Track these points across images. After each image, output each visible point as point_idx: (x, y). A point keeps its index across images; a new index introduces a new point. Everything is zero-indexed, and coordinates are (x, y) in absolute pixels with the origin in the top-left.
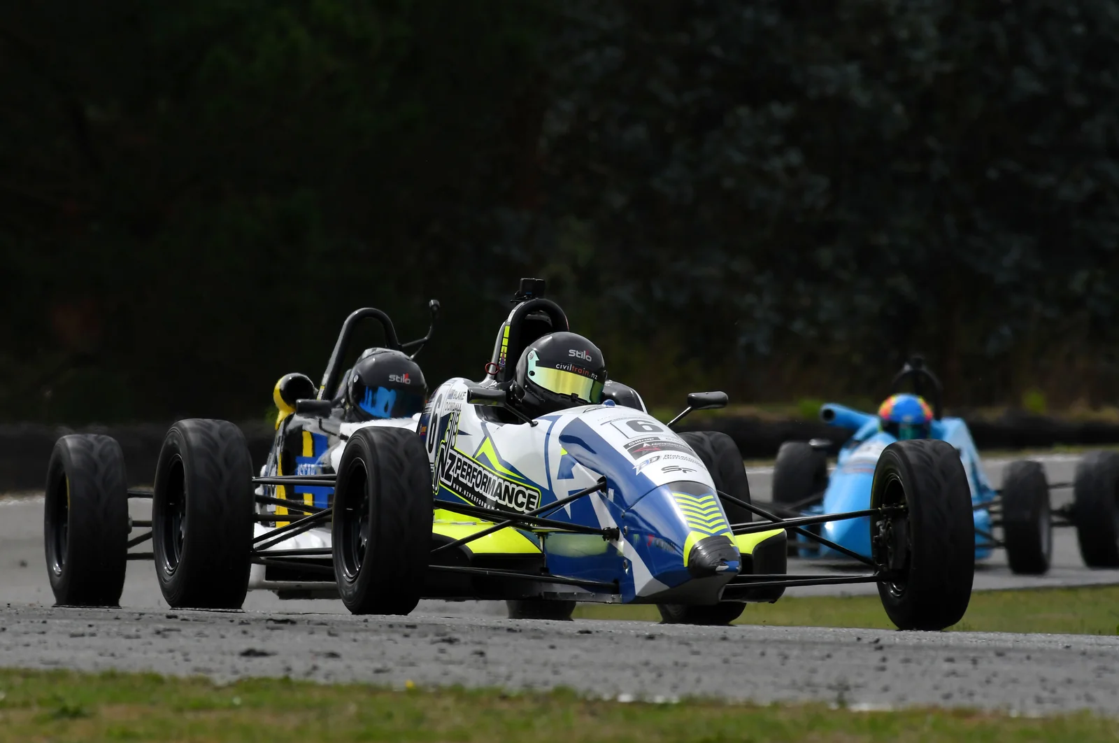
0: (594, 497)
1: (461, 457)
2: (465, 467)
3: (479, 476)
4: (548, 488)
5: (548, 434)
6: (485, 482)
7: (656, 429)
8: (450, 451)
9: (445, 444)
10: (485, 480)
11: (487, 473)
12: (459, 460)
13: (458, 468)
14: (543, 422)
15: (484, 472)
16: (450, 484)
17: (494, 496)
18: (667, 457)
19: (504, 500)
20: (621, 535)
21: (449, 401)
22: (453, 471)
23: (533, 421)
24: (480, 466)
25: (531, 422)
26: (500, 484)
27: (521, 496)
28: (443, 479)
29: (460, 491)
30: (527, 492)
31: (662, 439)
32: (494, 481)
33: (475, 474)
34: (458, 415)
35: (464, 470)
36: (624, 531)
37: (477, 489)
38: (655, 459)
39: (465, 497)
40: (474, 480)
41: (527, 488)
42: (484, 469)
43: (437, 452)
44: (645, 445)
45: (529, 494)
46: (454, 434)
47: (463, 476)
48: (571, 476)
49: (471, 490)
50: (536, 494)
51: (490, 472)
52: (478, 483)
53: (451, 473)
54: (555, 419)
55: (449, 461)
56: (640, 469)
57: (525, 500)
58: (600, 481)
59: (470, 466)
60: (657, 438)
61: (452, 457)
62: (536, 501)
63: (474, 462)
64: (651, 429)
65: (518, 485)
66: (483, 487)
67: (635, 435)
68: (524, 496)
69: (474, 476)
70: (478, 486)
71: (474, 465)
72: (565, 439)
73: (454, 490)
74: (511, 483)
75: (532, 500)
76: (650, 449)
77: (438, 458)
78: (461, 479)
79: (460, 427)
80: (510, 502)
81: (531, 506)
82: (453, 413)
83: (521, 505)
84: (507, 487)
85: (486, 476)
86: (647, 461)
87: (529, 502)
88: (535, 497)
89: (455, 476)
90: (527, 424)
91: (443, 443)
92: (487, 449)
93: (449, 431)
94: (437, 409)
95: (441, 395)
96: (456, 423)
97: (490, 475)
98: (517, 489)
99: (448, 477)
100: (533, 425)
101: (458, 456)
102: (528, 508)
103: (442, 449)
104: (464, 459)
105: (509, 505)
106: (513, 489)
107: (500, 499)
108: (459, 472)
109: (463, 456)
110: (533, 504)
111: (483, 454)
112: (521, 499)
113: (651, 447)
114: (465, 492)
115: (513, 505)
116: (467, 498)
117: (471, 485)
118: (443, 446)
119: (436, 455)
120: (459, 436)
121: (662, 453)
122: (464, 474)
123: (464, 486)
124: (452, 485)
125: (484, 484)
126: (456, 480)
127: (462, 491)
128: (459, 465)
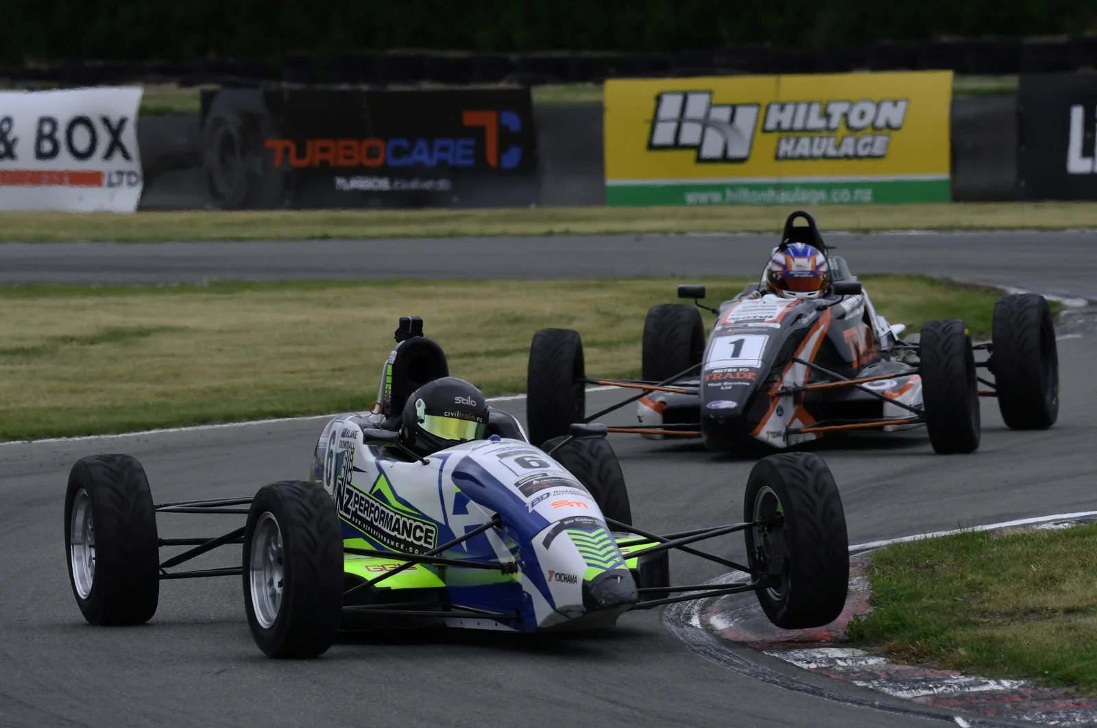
0: (490, 533)
1: (358, 493)
2: (362, 502)
3: (377, 511)
4: (443, 523)
5: (441, 471)
6: (383, 517)
7: (543, 465)
8: (347, 486)
9: (342, 480)
10: (383, 515)
11: (384, 509)
12: (357, 495)
13: (356, 502)
14: (434, 459)
15: (381, 508)
16: (349, 517)
17: (393, 531)
18: (556, 493)
19: (403, 535)
20: (519, 568)
21: (343, 439)
22: (351, 505)
23: (425, 458)
24: (376, 502)
25: (423, 461)
26: (398, 520)
27: (418, 531)
28: (342, 512)
29: (359, 524)
30: (424, 527)
31: (550, 475)
32: (392, 517)
33: (373, 509)
34: (352, 453)
35: (361, 505)
36: (521, 565)
37: (376, 524)
38: (545, 496)
39: (364, 529)
40: (372, 515)
41: (424, 524)
42: (381, 505)
43: (335, 486)
44: (535, 482)
45: (426, 529)
46: (350, 470)
47: (360, 510)
48: (465, 512)
49: (370, 524)
50: (433, 529)
51: (387, 508)
52: (376, 517)
53: (349, 506)
54: (445, 458)
55: (347, 496)
56: (533, 505)
57: (423, 535)
58: (494, 517)
59: (367, 502)
60: (546, 475)
61: (350, 493)
62: (433, 535)
63: (371, 498)
64: (538, 465)
65: (415, 521)
66: (381, 522)
67: (524, 473)
68: (422, 531)
69: (371, 511)
70: (376, 521)
71: (371, 501)
72: (458, 475)
73: (354, 523)
74: (408, 518)
75: (429, 534)
76: (540, 487)
77: (336, 491)
78: (359, 513)
79: (355, 464)
80: (409, 536)
81: (429, 540)
82: (347, 451)
83: (419, 539)
84: (405, 523)
85: (383, 512)
86: (538, 499)
87: (427, 537)
88: (432, 532)
89: (354, 510)
90: (419, 462)
91: (339, 479)
92: (382, 485)
93: (344, 467)
94: (332, 445)
95: (335, 432)
96: (351, 461)
97: (387, 511)
98: (415, 524)
99: (347, 511)
100: (426, 463)
101: (355, 491)
102: (426, 542)
103: (339, 484)
104: (360, 495)
105: (408, 539)
106: (411, 524)
107: (399, 534)
108: (357, 506)
109: (360, 492)
110: (431, 538)
111: (379, 491)
112: (418, 533)
113: (540, 484)
114: (364, 525)
115: (411, 539)
116: (366, 531)
117: (369, 520)
118: (340, 482)
119: (334, 489)
120: (354, 473)
121: (551, 490)
122: (362, 508)
123: (363, 520)
124: (352, 518)
125: (382, 519)
126: (355, 514)
127: (362, 524)
128: (357, 499)
